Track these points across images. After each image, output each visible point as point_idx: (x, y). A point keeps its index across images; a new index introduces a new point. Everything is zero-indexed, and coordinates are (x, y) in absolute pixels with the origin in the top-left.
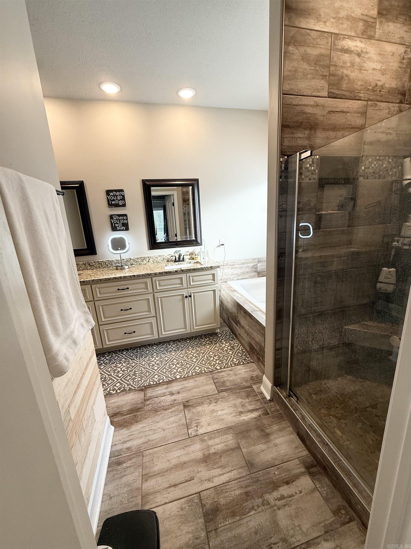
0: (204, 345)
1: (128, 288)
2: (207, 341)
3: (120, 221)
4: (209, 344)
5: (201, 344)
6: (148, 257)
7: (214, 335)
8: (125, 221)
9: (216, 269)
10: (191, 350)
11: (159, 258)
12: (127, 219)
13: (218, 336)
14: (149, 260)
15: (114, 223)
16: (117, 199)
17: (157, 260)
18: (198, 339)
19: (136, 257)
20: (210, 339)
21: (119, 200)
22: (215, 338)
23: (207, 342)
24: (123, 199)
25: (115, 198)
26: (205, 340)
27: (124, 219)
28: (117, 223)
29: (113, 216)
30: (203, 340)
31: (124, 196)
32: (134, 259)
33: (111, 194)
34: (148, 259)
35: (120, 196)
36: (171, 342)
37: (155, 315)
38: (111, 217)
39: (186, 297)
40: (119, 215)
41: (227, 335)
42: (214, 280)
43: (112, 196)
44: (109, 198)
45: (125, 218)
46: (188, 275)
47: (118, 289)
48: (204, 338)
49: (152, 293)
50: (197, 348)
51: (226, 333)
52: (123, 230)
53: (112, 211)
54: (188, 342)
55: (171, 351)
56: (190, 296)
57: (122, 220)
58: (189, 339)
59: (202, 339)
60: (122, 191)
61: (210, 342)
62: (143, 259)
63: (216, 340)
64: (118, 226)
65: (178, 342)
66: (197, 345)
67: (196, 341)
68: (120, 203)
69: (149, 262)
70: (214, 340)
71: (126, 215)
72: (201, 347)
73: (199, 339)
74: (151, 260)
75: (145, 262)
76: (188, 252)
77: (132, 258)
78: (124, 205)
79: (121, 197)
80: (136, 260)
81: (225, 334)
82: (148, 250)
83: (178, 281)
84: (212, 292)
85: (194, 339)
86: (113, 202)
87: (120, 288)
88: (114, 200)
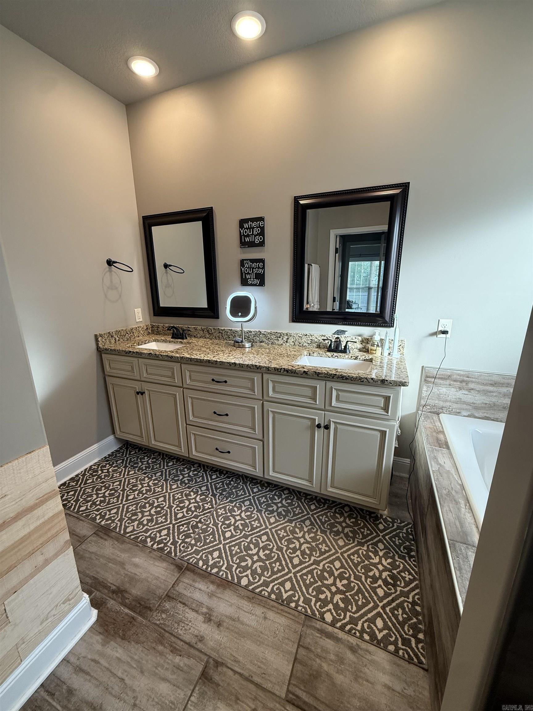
0: (337, 533)
1: (226, 382)
2: (348, 526)
3: (253, 271)
4: (347, 536)
5: (332, 526)
6: (287, 334)
7: (370, 517)
8: (261, 271)
9: (398, 388)
10: (306, 530)
11: (304, 339)
12: (263, 268)
13: (377, 525)
14: (288, 339)
15: (245, 274)
16: (253, 234)
17: (300, 341)
18: (333, 511)
19: (269, 331)
20: (356, 524)
21: (255, 236)
22: (368, 529)
23: (346, 530)
24: (262, 233)
25: (250, 232)
26: (344, 521)
27: (259, 268)
28: (248, 273)
29: (245, 262)
30: (342, 519)
31: (263, 229)
32: (265, 333)
33: (246, 226)
34: (287, 337)
35: (257, 227)
36: (286, 492)
37: (261, 438)
38: (242, 263)
39: (319, 426)
40: (253, 261)
41: (397, 535)
42: (386, 409)
43: (246, 228)
44: (242, 232)
45: (261, 264)
46: (329, 384)
47: (213, 380)
48: (346, 515)
49: (261, 400)
50: (319, 533)
51: (398, 528)
52: (255, 285)
53: (244, 253)
54: (313, 507)
55: (272, 512)
56: (327, 427)
57: (256, 268)
58: (319, 501)
59: (342, 514)
60: (261, 219)
61: (354, 532)
62: (279, 336)
63: (368, 535)
64: (250, 278)
65: (295, 499)
66: (323, 524)
67: (326, 514)
68: (257, 241)
69: (287, 342)
70: (362, 533)
71: (262, 261)
72: (328, 533)
73: (335, 512)
74: (291, 340)
75: (281, 341)
76: (360, 336)
77: (263, 331)
78: (262, 244)
79: (259, 230)
80: (269, 335)
81: (395, 530)
82: (289, 322)
83: (309, 392)
84: (378, 434)
85: (326, 507)
86: (247, 239)
87: (216, 378)
88: (248, 236)
